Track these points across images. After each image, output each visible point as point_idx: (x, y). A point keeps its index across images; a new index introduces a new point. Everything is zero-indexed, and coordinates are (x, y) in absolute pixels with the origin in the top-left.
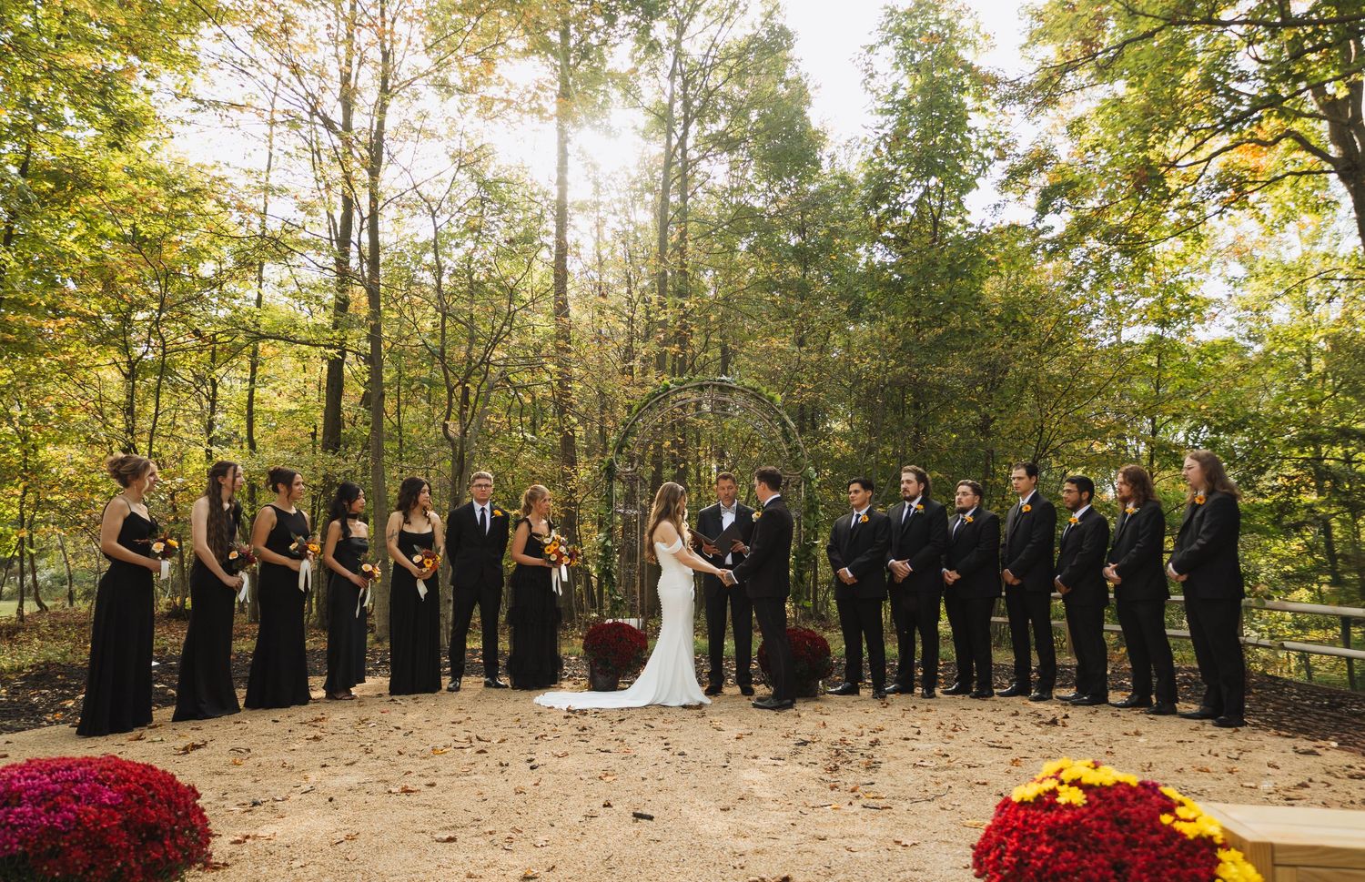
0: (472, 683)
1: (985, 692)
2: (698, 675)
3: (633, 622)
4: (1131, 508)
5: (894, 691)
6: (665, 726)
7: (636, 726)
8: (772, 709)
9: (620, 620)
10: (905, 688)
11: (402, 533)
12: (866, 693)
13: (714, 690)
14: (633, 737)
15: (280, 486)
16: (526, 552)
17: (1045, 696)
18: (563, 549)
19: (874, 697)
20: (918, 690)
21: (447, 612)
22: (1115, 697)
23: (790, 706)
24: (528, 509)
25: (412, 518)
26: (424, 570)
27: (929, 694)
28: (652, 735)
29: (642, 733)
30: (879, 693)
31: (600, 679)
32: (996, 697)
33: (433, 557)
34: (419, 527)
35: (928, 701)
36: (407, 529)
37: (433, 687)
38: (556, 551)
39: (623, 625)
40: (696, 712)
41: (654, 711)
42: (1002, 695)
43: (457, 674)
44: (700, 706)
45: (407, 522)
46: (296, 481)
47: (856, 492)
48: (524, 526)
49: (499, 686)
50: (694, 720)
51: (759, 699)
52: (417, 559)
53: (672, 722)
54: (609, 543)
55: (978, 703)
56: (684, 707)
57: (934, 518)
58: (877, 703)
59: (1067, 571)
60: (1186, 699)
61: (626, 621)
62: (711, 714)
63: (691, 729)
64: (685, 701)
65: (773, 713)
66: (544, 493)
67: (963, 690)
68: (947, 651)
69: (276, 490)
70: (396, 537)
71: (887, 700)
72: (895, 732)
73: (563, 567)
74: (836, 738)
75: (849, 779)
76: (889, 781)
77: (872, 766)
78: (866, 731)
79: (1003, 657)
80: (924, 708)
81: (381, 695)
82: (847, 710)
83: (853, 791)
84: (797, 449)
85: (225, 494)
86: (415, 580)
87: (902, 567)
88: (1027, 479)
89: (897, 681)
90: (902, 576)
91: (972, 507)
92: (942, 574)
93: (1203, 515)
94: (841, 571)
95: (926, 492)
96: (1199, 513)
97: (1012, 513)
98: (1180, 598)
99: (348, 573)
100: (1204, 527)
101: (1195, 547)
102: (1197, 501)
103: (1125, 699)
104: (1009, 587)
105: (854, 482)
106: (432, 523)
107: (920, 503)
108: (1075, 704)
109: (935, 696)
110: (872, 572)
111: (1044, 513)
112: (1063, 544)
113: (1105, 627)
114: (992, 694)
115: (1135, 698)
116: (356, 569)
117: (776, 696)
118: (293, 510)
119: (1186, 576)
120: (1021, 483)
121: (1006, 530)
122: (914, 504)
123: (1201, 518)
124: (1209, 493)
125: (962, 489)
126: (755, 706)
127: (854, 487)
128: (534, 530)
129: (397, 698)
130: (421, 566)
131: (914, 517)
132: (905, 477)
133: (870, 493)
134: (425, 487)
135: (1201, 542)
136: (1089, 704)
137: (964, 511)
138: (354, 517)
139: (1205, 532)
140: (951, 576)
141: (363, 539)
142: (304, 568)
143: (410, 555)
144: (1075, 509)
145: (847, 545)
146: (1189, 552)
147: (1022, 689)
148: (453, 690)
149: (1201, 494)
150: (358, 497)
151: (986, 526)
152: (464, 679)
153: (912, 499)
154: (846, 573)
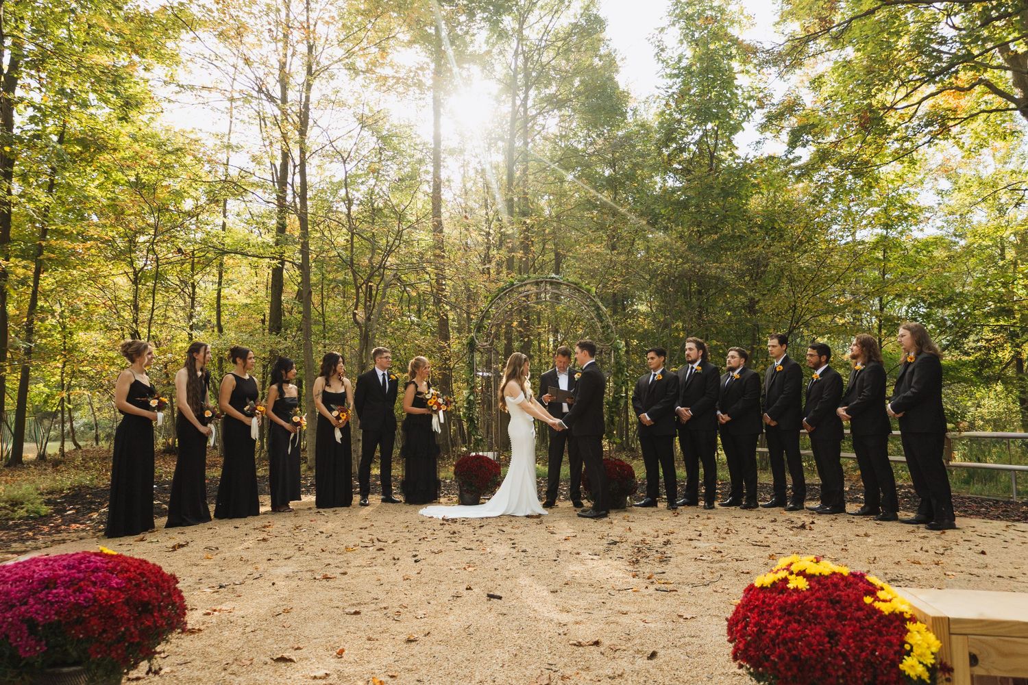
0: (375, 499)
1: (751, 504)
2: (539, 492)
3: (490, 455)
4: (859, 366)
5: (683, 504)
6: (513, 531)
7: (492, 531)
8: (592, 518)
9: (481, 454)
10: (692, 501)
11: (324, 392)
12: (662, 505)
13: (549, 504)
14: (489, 539)
15: (238, 359)
16: (413, 405)
17: (798, 506)
18: (440, 401)
19: (668, 509)
20: (702, 503)
21: (357, 449)
22: (851, 508)
23: (605, 516)
24: (413, 374)
26: (341, 421)
27: (710, 506)
28: (504, 537)
29: (496, 536)
30: (672, 505)
31: (467, 496)
32: (760, 508)
33: (346, 411)
34: (336, 388)
35: (709, 511)
36: (328, 389)
37: (347, 503)
38: (437, 403)
39: (483, 457)
40: (535, 520)
41: (505, 520)
42: (764, 506)
43: (365, 493)
44: (539, 516)
45: (328, 384)
46: (249, 356)
47: (652, 358)
48: (412, 387)
49: (394, 502)
50: (534, 526)
51: (584, 512)
52: (335, 413)
53: (518, 528)
54: (472, 398)
55: (746, 513)
56: (528, 516)
57: (710, 375)
58: (670, 513)
59: (811, 414)
60: (905, 509)
61: (485, 454)
62: (547, 521)
63: (532, 533)
64: (529, 513)
65: (593, 520)
66: (424, 362)
67: (735, 503)
68: (724, 474)
69: (235, 362)
70: (320, 395)
72: (682, 534)
73: (441, 413)
74: (639, 539)
75: (646, 569)
76: (676, 571)
77: (664, 560)
78: (661, 533)
79: (765, 478)
80: (705, 517)
81: (310, 509)
82: (647, 518)
83: (649, 578)
84: (608, 327)
85: (198, 366)
86: (333, 428)
87: (685, 412)
88: (779, 346)
89: (685, 496)
90: (685, 419)
91: (738, 367)
92: (717, 417)
93: (913, 370)
94: (642, 416)
95: (704, 357)
96: (910, 369)
97: (769, 372)
98: (899, 432)
99: (283, 423)
100: (914, 379)
101: (908, 393)
102: (909, 360)
103: (859, 509)
104: (768, 426)
105: (650, 351)
106: (345, 385)
107: (699, 365)
108: (820, 513)
109: (714, 507)
110: (665, 416)
111: (793, 371)
112: (808, 395)
113: (842, 454)
114: (757, 506)
115: (867, 508)
116: (288, 420)
117: (595, 508)
118: (247, 377)
119: (900, 415)
120: (775, 350)
121: (766, 384)
122: (695, 366)
123: (912, 373)
124: (918, 354)
125: (731, 353)
126: (579, 516)
127: (651, 355)
128: (419, 390)
129: (321, 510)
130: (338, 418)
131: (695, 375)
132: (688, 345)
133: (662, 358)
134: (341, 359)
135: (913, 390)
136: (832, 512)
137: (733, 369)
138: (288, 382)
139: (916, 382)
140: (724, 418)
141: (293, 399)
142: (255, 423)
143: (331, 410)
144: (816, 368)
145: (647, 396)
146: (904, 397)
147: (779, 502)
148: (362, 505)
149: (912, 355)
150: (292, 368)
151: (750, 382)
152: (370, 496)
153: (693, 362)
154: (646, 417)
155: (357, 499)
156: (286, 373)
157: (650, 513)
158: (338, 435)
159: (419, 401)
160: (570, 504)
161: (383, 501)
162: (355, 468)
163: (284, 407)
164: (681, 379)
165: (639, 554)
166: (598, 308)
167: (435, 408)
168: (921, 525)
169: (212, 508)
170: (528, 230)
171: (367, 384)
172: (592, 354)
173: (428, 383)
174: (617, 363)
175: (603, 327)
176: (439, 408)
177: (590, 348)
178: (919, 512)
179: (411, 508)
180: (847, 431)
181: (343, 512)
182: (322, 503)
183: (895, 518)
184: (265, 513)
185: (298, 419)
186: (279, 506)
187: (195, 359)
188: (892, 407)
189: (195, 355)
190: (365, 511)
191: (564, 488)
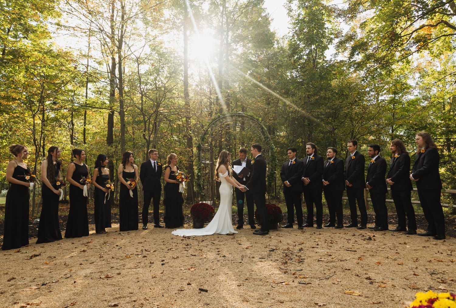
0: (151, 226)
1: (340, 226)
3: (209, 203)
4: (396, 155)
5: (306, 226)
6: (219, 243)
7: (208, 243)
8: (261, 235)
9: (204, 202)
10: (310, 225)
11: (124, 172)
12: (295, 227)
14: (206, 249)
15: (76, 156)
16: (169, 178)
17: (363, 227)
18: (183, 176)
19: (299, 229)
20: (315, 226)
23: (267, 234)
24: (169, 163)
25: (126, 167)
26: (132, 186)
27: (319, 227)
28: (214, 247)
29: (210, 246)
30: (301, 227)
31: (197, 224)
32: (344, 228)
33: (134, 181)
34: (129, 170)
35: (319, 230)
36: (125, 170)
37: (136, 228)
38: (181, 178)
39: (205, 204)
40: (231, 237)
41: (216, 236)
42: (347, 227)
43: (145, 223)
44: (233, 234)
46: (82, 154)
47: (290, 153)
48: (168, 169)
49: (160, 227)
51: (256, 231)
52: (129, 182)
53: (222, 242)
54: (199, 174)
56: (227, 234)
58: (300, 231)
59: (371, 180)
60: (420, 228)
61: (207, 202)
62: (237, 237)
63: (229, 244)
64: (228, 232)
65: (261, 236)
66: (175, 156)
67: (332, 225)
70: (122, 173)
71: (304, 230)
72: (308, 244)
73: (184, 183)
74: (286, 247)
75: (292, 268)
76: (309, 268)
77: (301, 261)
78: (297, 244)
79: (347, 212)
80: (318, 233)
81: (116, 231)
82: (289, 235)
83: (294, 274)
84: (268, 137)
85: (54, 158)
86: (129, 190)
87: (307, 180)
88: (353, 146)
89: (307, 222)
90: (307, 183)
91: (333, 157)
92: (322, 182)
93: (424, 157)
94: (285, 182)
95: (315, 152)
96: (422, 156)
97: (348, 159)
98: (416, 189)
99: (101, 188)
100: (425, 162)
101: (422, 169)
102: (422, 152)
103: (395, 228)
104: (348, 187)
105: (289, 150)
106: (135, 168)
107: (313, 156)
108: (376, 230)
109: (322, 228)
110: (296, 182)
111: (360, 158)
112: (369, 170)
113: (387, 200)
114: (343, 227)
115: (400, 228)
116: (104, 186)
117: (262, 229)
118: (82, 164)
119: (417, 180)
120: (351, 148)
121: (346, 165)
122: (311, 157)
123: (424, 158)
124: (426, 148)
125: (329, 150)
126: (254, 234)
127: (289, 151)
128: (172, 170)
129: (121, 232)
130: (131, 185)
131: (311, 161)
132: (307, 146)
133: (295, 153)
134: (131, 155)
135: (424, 167)
136: (381, 230)
137: (330, 158)
138: (104, 167)
139: (426, 163)
140: (326, 183)
141: (107, 175)
142: (85, 188)
143: (127, 181)
144: (373, 157)
145: (287, 172)
146: (420, 171)
147: (354, 224)
148: (143, 229)
149: (423, 149)
150: (106, 159)
151: (339, 164)
152: (148, 224)
153: (310, 155)
154: (287, 182)
155: (141, 225)
156: (103, 162)
157: (290, 232)
158: (131, 193)
159: (172, 176)
160: (249, 227)
161: (155, 226)
162: (140, 210)
163: (102, 180)
164: (304, 163)
165: (287, 258)
166: (262, 128)
167: (180, 180)
168: (430, 237)
169: (63, 233)
170: (228, 96)
171: (146, 167)
172: (259, 151)
173: (177, 167)
174: (272, 156)
175: (265, 138)
176: (182, 181)
177: (258, 148)
178: (428, 229)
179: (168, 230)
180: (389, 189)
181: (133, 233)
182: (122, 229)
183: (415, 233)
184: (92, 234)
185: (109, 186)
186: (100, 231)
187: (51, 156)
188: (413, 176)
189: (51, 153)
190: (145, 232)
191: (246, 218)
